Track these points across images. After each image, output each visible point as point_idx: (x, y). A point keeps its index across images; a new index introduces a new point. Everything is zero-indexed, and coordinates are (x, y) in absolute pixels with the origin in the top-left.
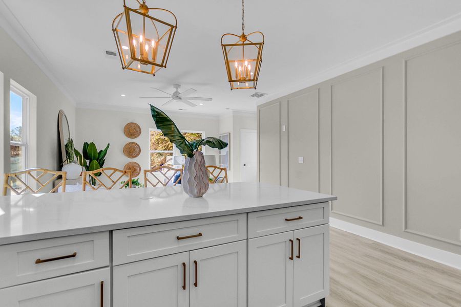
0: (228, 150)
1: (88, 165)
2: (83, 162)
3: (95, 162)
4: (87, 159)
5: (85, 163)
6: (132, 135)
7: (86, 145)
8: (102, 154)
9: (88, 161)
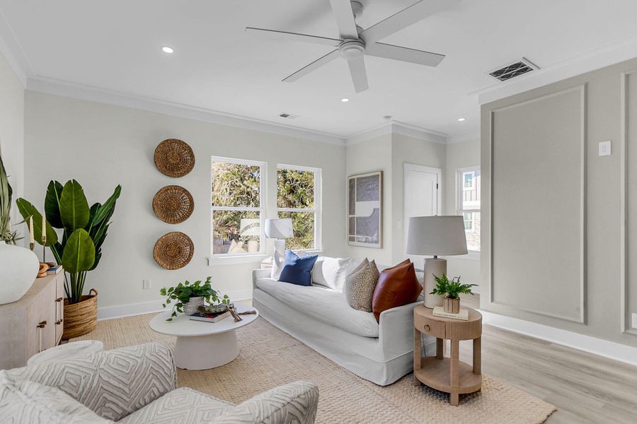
0: (379, 207)
1: (60, 241)
2: (44, 234)
3: (82, 234)
4: (59, 226)
5: (51, 236)
6: (173, 170)
7: (54, 189)
8: (100, 214)
9: (60, 233)
